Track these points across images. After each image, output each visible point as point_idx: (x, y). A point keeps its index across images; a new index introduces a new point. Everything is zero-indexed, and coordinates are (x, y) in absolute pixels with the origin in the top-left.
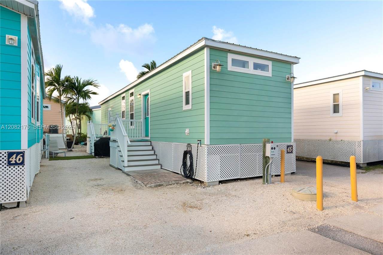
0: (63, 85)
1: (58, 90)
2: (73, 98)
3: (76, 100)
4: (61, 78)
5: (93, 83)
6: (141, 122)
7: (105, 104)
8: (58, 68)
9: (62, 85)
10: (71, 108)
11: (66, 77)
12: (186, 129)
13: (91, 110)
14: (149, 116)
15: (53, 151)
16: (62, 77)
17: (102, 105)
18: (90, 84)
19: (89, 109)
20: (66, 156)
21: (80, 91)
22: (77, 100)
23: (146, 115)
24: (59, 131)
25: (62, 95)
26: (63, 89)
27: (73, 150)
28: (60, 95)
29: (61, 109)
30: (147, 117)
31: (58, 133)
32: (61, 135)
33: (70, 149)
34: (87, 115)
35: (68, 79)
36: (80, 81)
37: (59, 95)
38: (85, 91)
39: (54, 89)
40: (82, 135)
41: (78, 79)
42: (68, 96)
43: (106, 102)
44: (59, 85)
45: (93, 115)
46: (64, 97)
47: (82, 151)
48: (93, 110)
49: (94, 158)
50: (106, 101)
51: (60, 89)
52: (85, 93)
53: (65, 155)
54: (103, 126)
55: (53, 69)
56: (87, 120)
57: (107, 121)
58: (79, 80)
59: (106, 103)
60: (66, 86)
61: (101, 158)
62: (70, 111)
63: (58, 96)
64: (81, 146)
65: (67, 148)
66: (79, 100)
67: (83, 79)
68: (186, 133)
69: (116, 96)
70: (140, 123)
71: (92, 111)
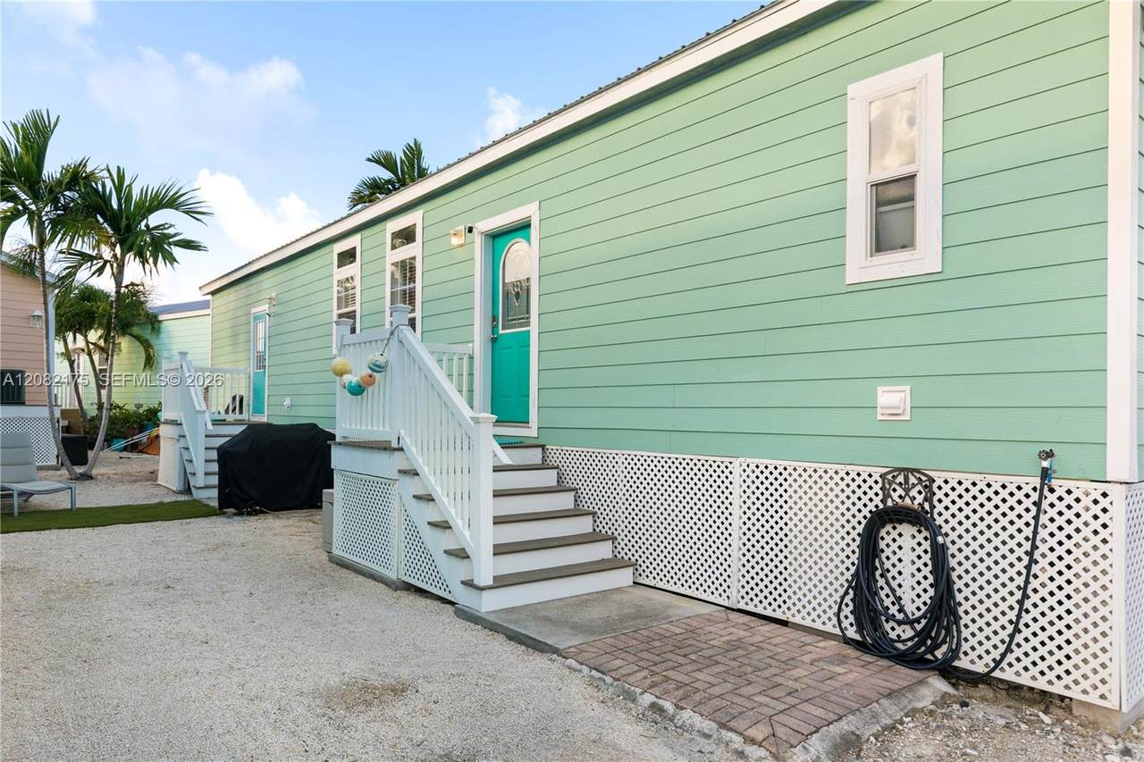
0: (55, 201)
1: (30, 220)
2: (101, 258)
3: (112, 266)
4: (45, 172)
5: (182, 199)
6: (471, 358)
7: (232, 290)
8: (35, 123)
9: (51, 197)
10: (72, 306)
11: (66, 170)
12: (880, 389)
13: (156, 317)
14: (534, 329)
15: (13, 486)
16: (53, 166)
17: (217, 296)
18: (173, 203)
19: (147, 315)
20: (78, 505)
21: (129, 228)
22: (115, 265)
23: (494, 327)
24: (27, 397)
25: (52, 240)
26: (52, 216)
27: (94, 472)
28: (42, 243)
29: (42, 300)
30: (501, 332)
31: (23, 404)
32: (45, 412)
33: (79, 470)
34: (138, 338)
35: (76, 177)
36: (130, 186)
37: (35, 244)
38: (157, 228)
39: (16, 215)
40: (118, 410)
41: (121, 177)
42: (78, 246)
43: (242, 279)
44: (36, 197)
45: (162, 335)
46: (59, 248)
47: (134, 479)
48: (161, 318)
49: (219, 514)
50: (240, 279)
51: (40, 217)
52: (153, 237)
53: (73, 502)
54: (228, 375)
55: (15, 126)
56: (134, 356)
57: (242, 356)
58: (127, 183)
59: (243, 285)
60: (65, 208)
61: (249, 514)
62: (68, 320)
63: (31, 247)
64: (116, 455)
65: (68, 463)
66: (124, 265)
67: (143, 182)
68: (879, 411)
69: (303, 251)
70: (466, 361)
71: (160, 322)
